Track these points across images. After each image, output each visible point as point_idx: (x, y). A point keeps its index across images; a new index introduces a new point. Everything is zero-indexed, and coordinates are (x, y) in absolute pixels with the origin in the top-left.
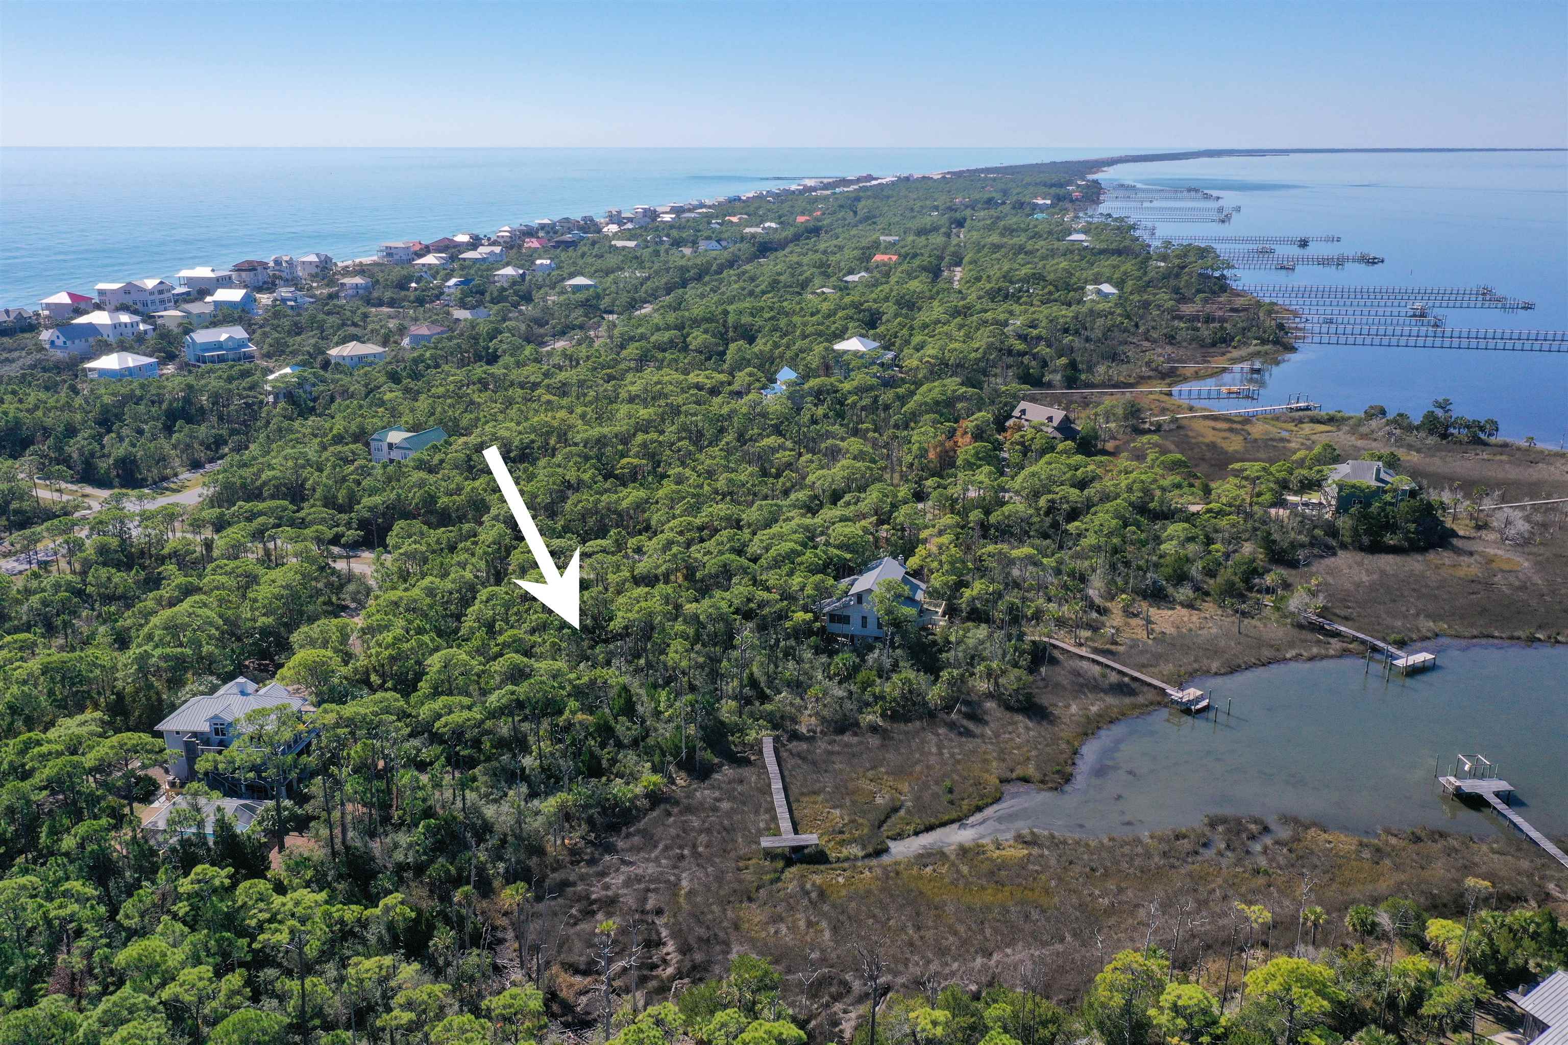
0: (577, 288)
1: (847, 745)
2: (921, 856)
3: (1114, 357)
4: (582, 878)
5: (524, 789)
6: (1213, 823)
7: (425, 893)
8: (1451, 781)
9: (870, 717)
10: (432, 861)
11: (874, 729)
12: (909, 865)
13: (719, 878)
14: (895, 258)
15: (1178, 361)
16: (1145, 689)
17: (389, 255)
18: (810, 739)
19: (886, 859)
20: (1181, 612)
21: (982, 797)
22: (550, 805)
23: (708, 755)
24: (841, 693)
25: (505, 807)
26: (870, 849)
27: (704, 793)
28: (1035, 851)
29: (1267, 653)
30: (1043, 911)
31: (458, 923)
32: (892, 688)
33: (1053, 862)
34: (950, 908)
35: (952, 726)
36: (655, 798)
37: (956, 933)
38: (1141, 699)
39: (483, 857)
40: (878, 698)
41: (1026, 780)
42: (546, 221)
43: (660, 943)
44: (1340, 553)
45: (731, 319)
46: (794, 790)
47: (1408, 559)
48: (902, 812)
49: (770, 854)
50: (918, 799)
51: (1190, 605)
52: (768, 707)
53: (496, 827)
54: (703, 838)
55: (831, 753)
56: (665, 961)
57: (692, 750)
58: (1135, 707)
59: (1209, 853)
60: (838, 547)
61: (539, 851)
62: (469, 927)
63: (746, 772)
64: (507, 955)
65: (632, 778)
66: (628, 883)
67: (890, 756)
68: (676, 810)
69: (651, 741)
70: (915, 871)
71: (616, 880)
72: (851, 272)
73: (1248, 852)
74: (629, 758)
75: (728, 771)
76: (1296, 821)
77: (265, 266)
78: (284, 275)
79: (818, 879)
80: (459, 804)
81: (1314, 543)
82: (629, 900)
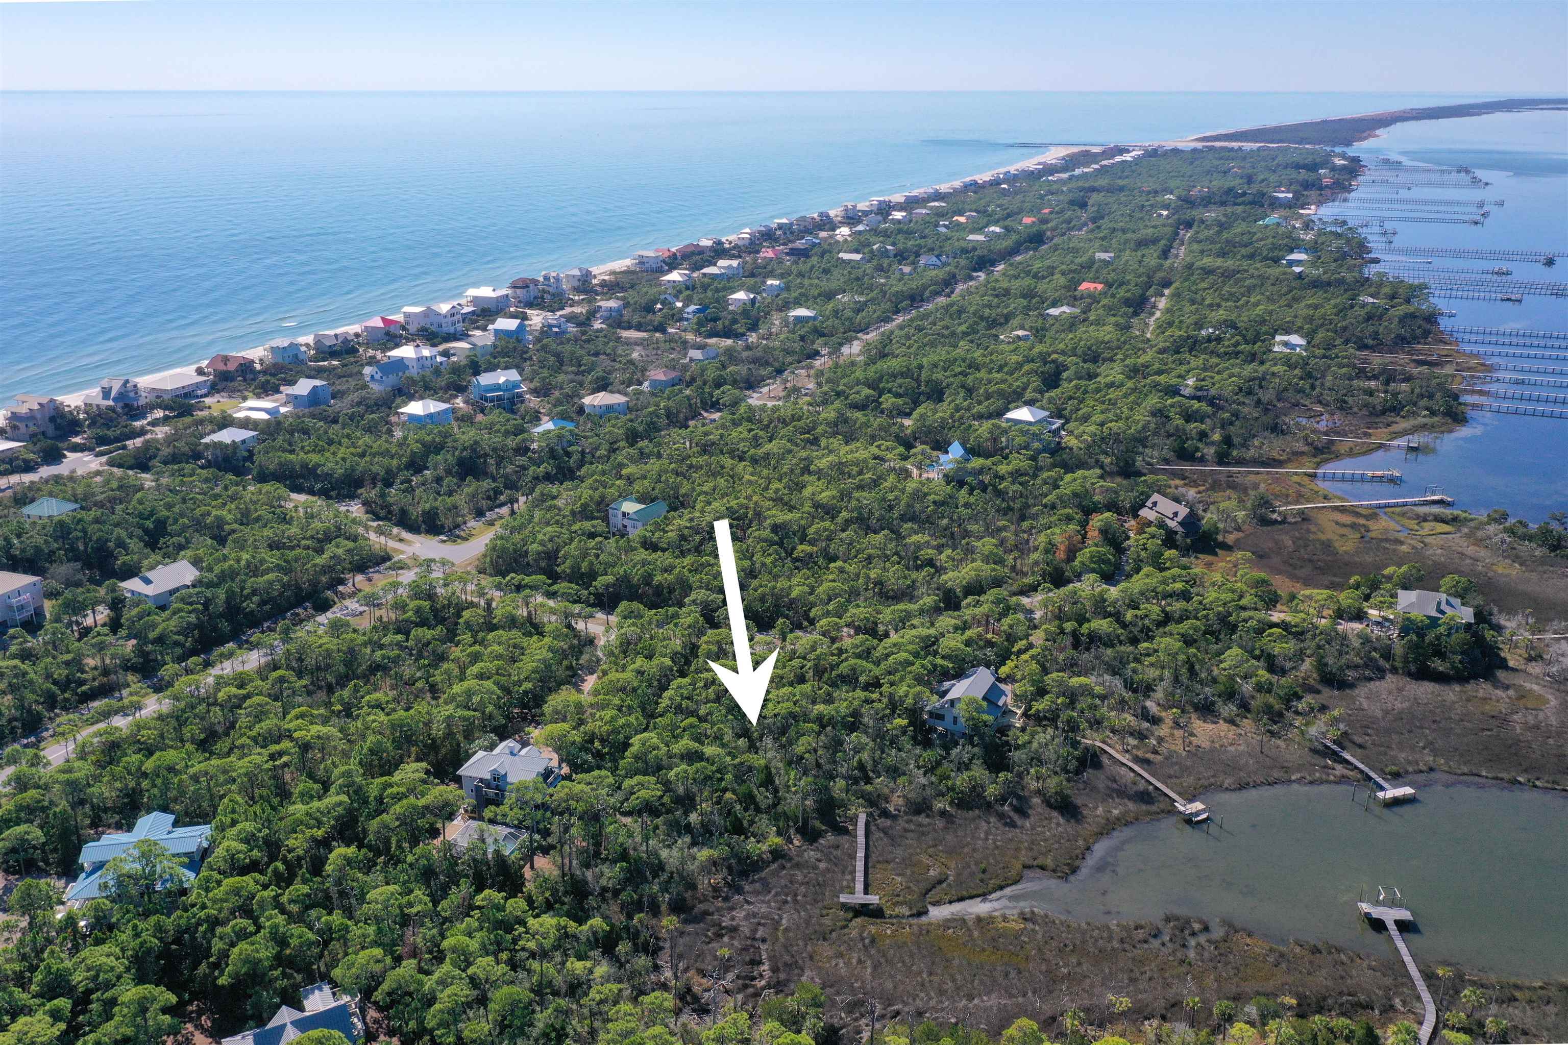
0: (799, 320)
1: (920, 825)
2: (948, 920)
3: (1276, 429)
4: (718, 910)
5: (688, 839)
6: (1168, 920)
7: (616, 908)
8: (1365, 907)
9: (940, 805)
10: (624, 889)
11: (943, 813)
12: (939, 926)
13: (807, 923)
14: (1100, 287)
15: (1338, 434)
16: (1162, 798)
17: (641, 263)
18: (894, 818)
19: (924, 919)
20: (1223, 726)
21: (1006, 879)
22: (704, 854)
23: (818, 824)
24: (923, 781)
25: (675, 852)
26: (914, 911)
27: (811, 855)
28: (1030, 926)
29: (1276, 774)
30: (1020, 972)
31: (634, 936)
32: (961, 780)
33: (1039, 936)
34: (956, 962)
35: (1001, 816)
36: (777, 854)
37: (954, 980)
38: (1154, 808)
39: (656, 888)
40: (951, 789)
41: (1043, 868)
42: (784, 221)
43: (760, 963)
44: (1389, 676)
45: (924, 375)
46: (873, 858)
47: (1447, 688)
48: (944, 885)
49: (845, 907)
50: (958, 875)
51: (1231, 722)
52: (869, 788)
53: (667, 867)
54: (803, 889)
55: (906, 830)
56: (761, 976)
57: (806, 821)
58: (1149, 813)
59: (1156, 943)
60: (943, 657)
61: (693, 886)
62: (641, 939)
63: (845, 839)
64: (663, 959)
65: (761, 838)
66: (747, 917)
67: (950, 837)
68: (788, 865)
69: (780, 808)
70: (940, 932)
71: (740, 914)
72: (1054, 304)
73: (1184, 946)
74: (763, 823)
75: (830, 837)
76: (1230, 925)
77: (535, 282)
78: (551, 289)
79: (873, 929)
80: (644, 848)
81: (1369, 663)
82: (746, 930)
